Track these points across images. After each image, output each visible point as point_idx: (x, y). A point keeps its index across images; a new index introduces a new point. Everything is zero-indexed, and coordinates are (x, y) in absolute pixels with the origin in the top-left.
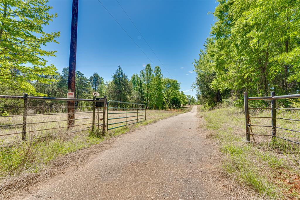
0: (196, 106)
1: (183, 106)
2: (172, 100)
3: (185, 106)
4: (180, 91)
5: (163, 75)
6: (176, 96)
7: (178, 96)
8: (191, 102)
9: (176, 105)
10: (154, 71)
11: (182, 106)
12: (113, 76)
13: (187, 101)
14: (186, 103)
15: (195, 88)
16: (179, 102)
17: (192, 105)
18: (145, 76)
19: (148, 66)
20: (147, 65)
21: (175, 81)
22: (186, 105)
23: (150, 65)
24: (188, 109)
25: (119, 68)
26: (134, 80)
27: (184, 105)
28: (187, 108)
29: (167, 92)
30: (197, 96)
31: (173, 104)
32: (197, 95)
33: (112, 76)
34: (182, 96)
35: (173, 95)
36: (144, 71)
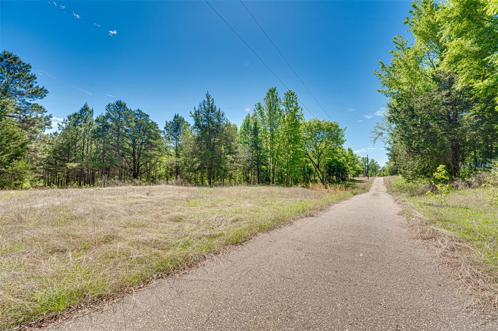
0: (382, 178)
1: (352, 178)
2: (330, 165)
3: (356, 179)
4: (345, 146)
5: (302, 109)
6: (337, 158)
7: (339, 158)
8: (371, 170)
9: (337, 176)
10: (283, 101)
11: (350, 177)
12: (193, 114)
13: (361, 169)
14: (358, 173)
15: (380, 137)
16: (344, 170)
17: (372, 176)
18: (266, 113)
19: (272, 91)
20: (270, 91)
21: (332, 125)
22: (358, 176)
23: (275, 90)
24: (362, 185)
25: (208, 96)
26: (248, 124)
27: (354, 176)
28: (360, 181)
29: (317, 149)
30: (389, 152)
31: (330, 173)
32: (388, 149)
33: (191, 113)
34: (350, 157)
35: (329, 155)
36: (264, 105)
